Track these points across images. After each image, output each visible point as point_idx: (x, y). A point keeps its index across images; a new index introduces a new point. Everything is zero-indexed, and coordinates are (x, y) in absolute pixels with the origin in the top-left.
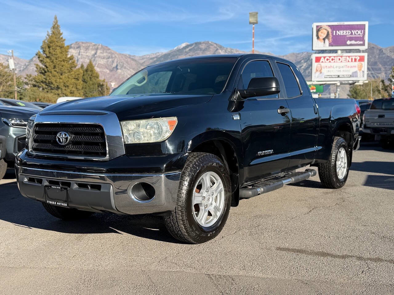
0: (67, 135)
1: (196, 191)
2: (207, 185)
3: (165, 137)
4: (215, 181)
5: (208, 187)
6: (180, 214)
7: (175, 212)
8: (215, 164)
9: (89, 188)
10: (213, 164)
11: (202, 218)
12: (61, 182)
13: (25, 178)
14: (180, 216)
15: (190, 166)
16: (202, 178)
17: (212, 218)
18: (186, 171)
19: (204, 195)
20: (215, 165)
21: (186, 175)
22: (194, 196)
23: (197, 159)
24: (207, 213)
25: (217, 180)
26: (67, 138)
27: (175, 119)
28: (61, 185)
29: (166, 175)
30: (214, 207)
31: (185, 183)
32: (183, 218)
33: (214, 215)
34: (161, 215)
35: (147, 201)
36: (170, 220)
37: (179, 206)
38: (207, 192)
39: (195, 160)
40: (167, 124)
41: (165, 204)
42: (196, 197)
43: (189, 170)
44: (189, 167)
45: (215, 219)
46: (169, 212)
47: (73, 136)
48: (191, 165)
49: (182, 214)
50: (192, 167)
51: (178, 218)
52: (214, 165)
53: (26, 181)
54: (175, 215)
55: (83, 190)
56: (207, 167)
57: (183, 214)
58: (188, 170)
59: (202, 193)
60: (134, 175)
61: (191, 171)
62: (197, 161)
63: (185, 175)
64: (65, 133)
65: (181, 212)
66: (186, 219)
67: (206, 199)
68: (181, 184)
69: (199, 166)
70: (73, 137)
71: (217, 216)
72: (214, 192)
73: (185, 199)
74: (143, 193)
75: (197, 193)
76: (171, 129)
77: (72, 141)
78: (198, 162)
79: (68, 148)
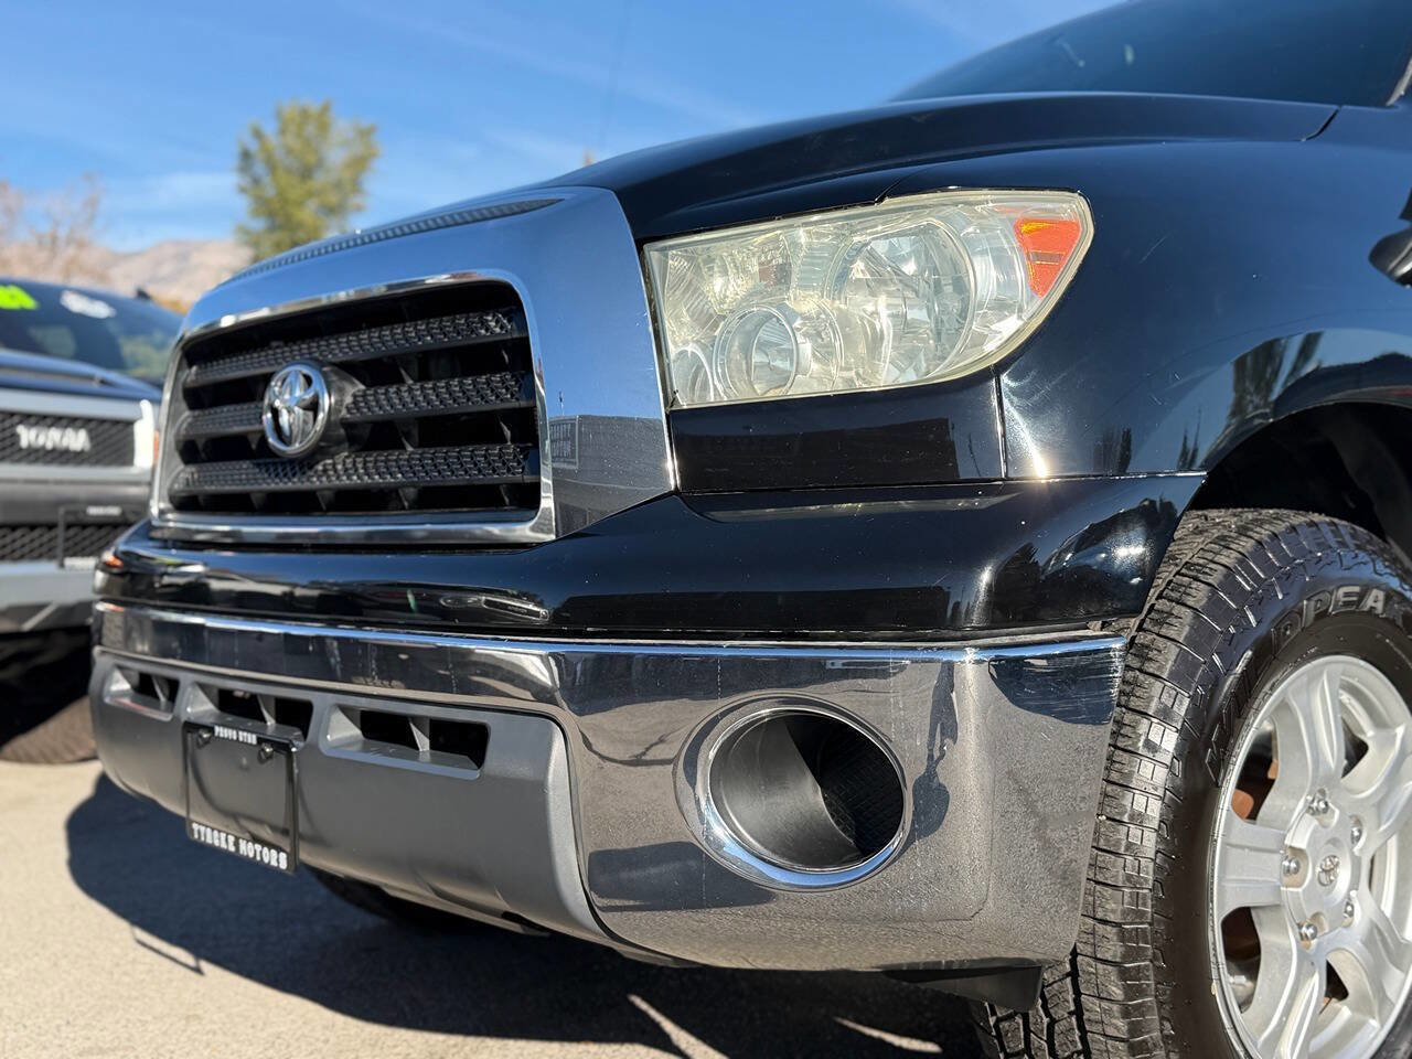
0: (318, 384)
1: (1235, 805)
2: (1316, 762)
3: (990, 347)
4: (1369, 734)
5: (1329, 779)
6: (1117, 992)
7: (1074, 974)
8: (1375, 600)
9: (423, 742)
10: (1362, 596)
11: (1281, 1026)
12: (272, 704)
13: (118, 675)
14: (1115, 1008)
15: (1190, 601)
16: (1283, 706)
17: (1344, 1011)
18: (1160, 642)
19: (1299, 839)
20: (1380, 606)
21: (1161, 668)
22: (1225, 844)
23: (1246, 545)
24: (1316, 983)
25: (1379, 722)
26: (313, 407)
27: (1072, 208)
28: (271, 722)
29: (993, 654)
30: (1371, 933)
31: (1155, 738)
32: (1135, 1029)
33: (1364, 998)
34: (958, 987)
35: (830, 875)
36: (1027, 1031)
37: (1100, 927)
38: (1315, 812)
39: (1229, 558)
40: (1010, 244)
41: (990, 903)
42: (1234, 851)
43: (1180, 629)
44: (1178, 610)
45: (1374, 1023)
46: (1021, 977)
47: (355, 388)
48: (1199, 595)
49: (1133, 993)
50: (1208, 609)
51: (1099, 1028)
52: (1369, 602)
53: (122, 694)
54: (1071, 997)
55: (385, 758)
56: (1322, 615)
57: (1138, 991)
58: (1172, 633)
59: (1283, 827)
60: (726, 648)
61: (1200, 638)
62: (1240, 562)
63: (1150, 667)
64: (306, 371)
65: (1124, 974)
66: (1165, 1038)
67: (1311, 872)
68: (1121, 747)
69: (1259, 602)
70: (355, 396)
71: (1383, 999)
72: (1369, 818)
73: (1158, 869)
74: (806, 798)
75: (1241, 817)
76: (1040, 282)
77: (346, 424)
78: (1250, 571)
79: (325, 471)
